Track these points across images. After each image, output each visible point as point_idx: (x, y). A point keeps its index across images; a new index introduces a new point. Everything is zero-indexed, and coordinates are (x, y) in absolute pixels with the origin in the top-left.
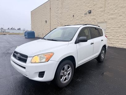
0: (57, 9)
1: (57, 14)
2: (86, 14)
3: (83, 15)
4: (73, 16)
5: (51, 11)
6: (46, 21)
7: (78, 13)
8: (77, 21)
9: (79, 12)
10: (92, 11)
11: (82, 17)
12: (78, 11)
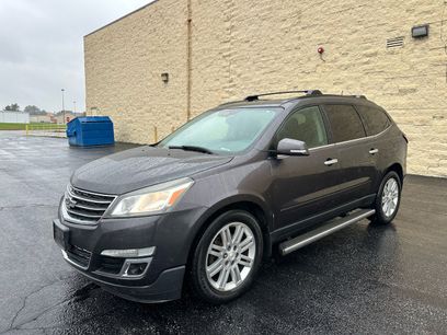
0: (228, 25)
1: (228, 46)
2: (396, 42)
3: (382, 48)
4: (321, 52)
5: (194, 33)
6: (167, 75)
7: (350, 38)
8: (345, 74)
9: (355, 35)
10: (433, 29)
11: (375, 54)
12: (345, 30)
